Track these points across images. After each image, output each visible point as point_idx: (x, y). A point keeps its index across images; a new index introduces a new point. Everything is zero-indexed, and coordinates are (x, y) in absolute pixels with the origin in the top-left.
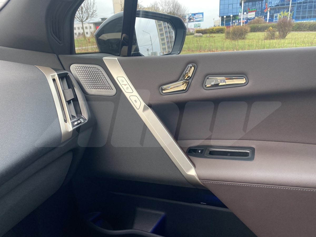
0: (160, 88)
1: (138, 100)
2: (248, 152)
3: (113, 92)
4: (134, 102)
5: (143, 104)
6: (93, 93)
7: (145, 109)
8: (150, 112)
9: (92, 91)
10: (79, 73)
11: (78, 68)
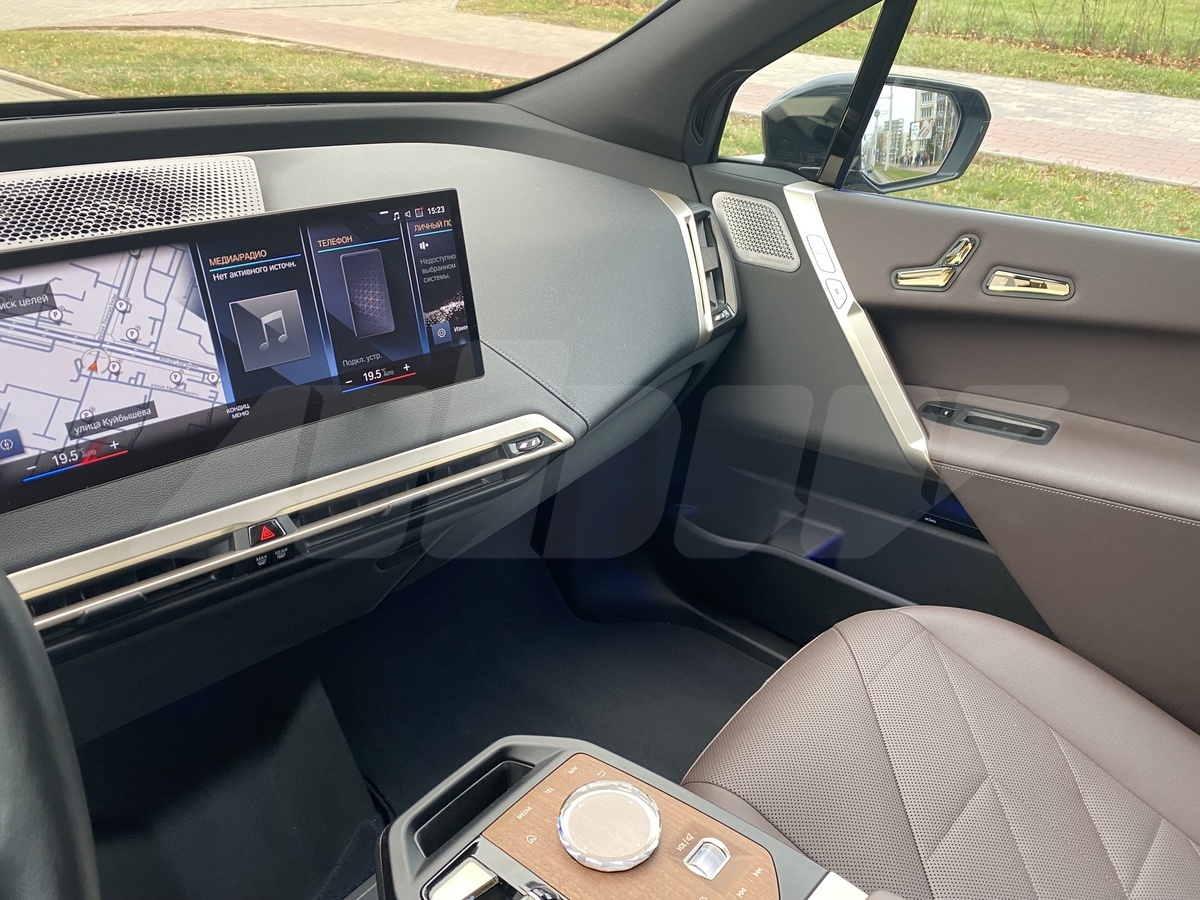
0: (894, 274)
1: (841, 290)
2: (1044, 429)
3: (793, 264)
4: (834, 293)
5: (852, 299)
6: (750, 260)
7: (852, 311)
8: (862, 317)
9: (749, 256)
10: (729, 214)
11: (728, 201)
